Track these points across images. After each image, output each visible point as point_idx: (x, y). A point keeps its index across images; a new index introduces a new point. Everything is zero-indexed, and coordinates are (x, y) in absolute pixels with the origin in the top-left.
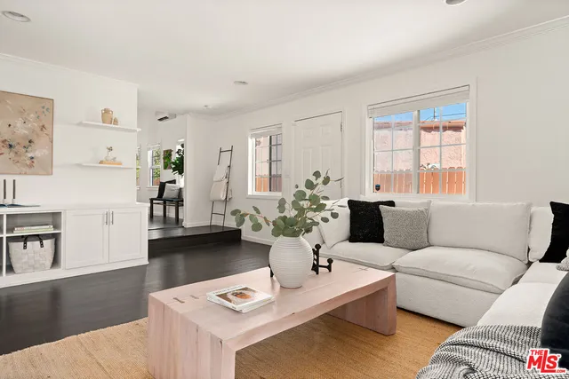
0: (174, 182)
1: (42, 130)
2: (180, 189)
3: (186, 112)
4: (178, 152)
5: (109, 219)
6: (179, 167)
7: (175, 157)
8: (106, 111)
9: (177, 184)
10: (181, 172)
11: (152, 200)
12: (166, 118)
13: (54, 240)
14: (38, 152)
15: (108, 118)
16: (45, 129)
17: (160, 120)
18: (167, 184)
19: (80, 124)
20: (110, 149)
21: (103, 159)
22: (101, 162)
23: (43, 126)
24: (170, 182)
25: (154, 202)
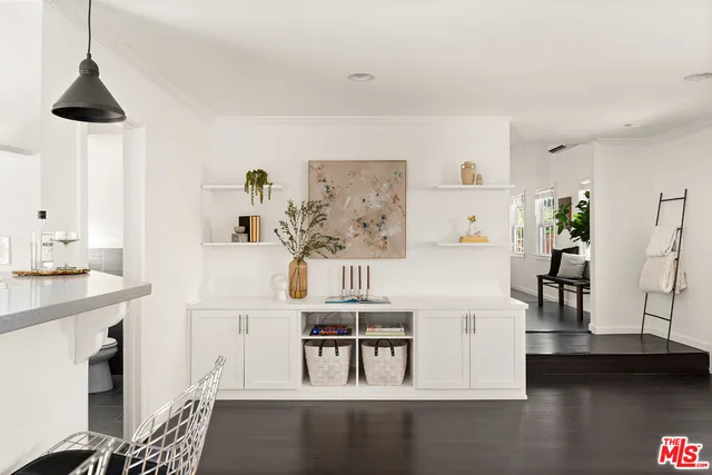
0: (575, 250)
1: (394, 202)
2: (587, 263)
3: (591, 139)
4: (579, 206)
5: (469, 325)
6: (582, 230)
7: (575, 213)
8: (467, 166)
9: (581, 255)
10: (586, 238)
11: (541, 278)
12: (561, 147)
13: (405, 347)
14: (391, 231)
15: (470, 175)
16: (398, 200)
17: (553, 151)
18: (564, 254)
19: (435, 188)
20: (473, 219)
21: (464, 235)
22: (461, 240)
23: (396, 197)
24: (569, 251)
25: (544, 281)
